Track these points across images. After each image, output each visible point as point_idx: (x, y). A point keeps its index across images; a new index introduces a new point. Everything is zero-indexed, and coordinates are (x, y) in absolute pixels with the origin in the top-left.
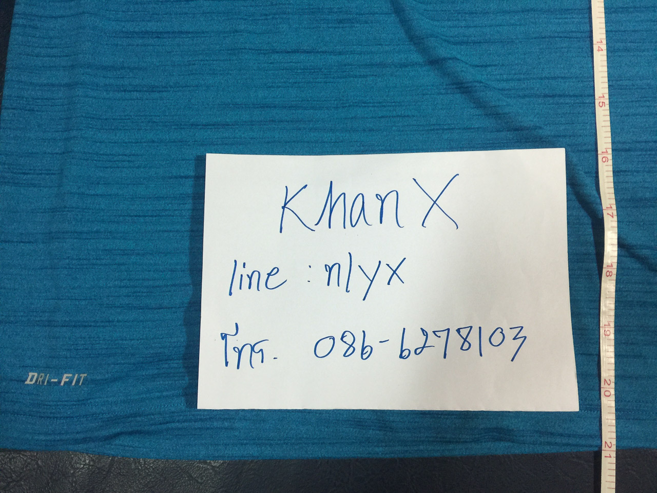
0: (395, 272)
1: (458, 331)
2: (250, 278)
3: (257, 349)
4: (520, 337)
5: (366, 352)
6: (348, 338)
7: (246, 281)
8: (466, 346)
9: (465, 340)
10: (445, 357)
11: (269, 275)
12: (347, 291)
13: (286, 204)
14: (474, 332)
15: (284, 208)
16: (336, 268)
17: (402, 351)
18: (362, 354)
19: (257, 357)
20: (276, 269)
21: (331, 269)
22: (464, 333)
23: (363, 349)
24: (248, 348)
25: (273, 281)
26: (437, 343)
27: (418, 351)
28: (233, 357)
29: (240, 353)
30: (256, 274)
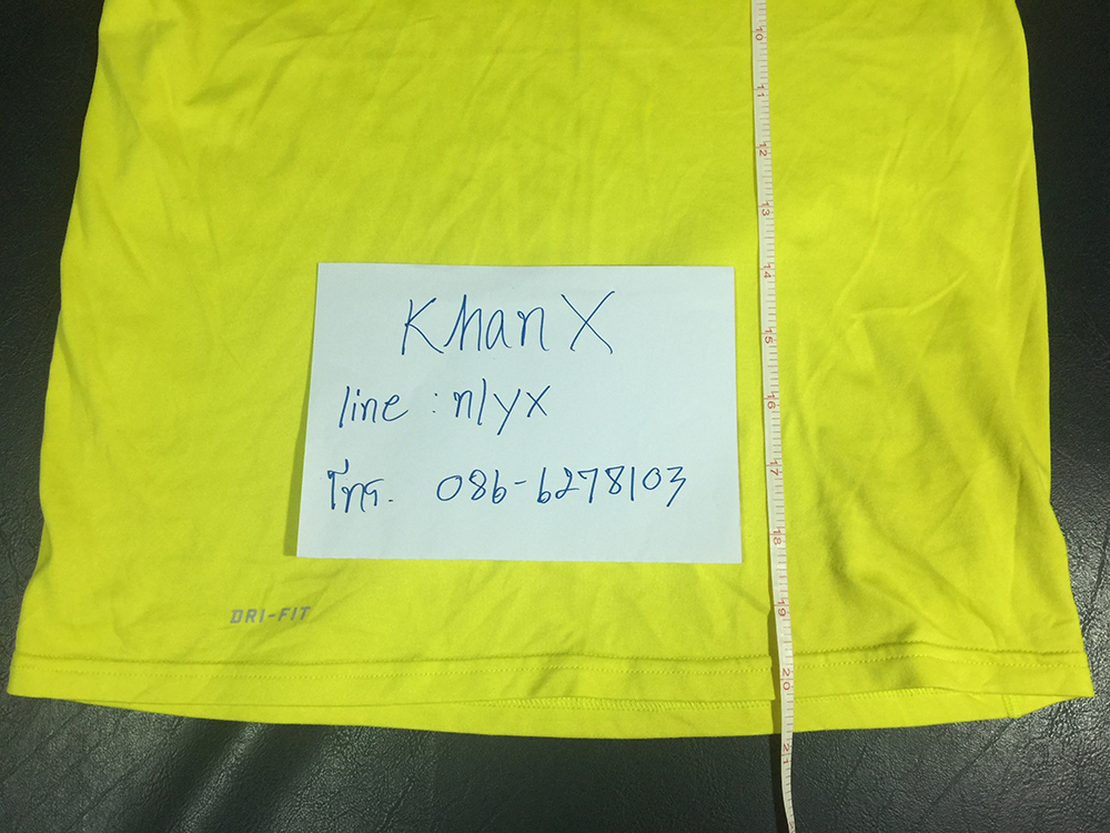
0: (536, 402)
1: (608, 471)
2: (365, 408)
3: (369, 490)
4: (678, 479)
5: (498, 495)
6: (479, 479)
7: (360, 410)
8: (616, 488)
9: (615, 482)
10: (590, 502)
11: (387, 404)
12: (479, 424)
13: (410, 321)
14: (627, 473)
15: (407, 325)
16: (466, 398)
17: (541, 494)
18: (494, 497)
19: (369, 499)
20: (396, 398)
21: (461, 398)
22: (614, 474)
23: (495, 491)
24: (358, 491)
25: (392, 412)
26: (583, 485)
27: (560, 495)
28: (341, 498)
29: (349, 494)
30: (372, 403)
